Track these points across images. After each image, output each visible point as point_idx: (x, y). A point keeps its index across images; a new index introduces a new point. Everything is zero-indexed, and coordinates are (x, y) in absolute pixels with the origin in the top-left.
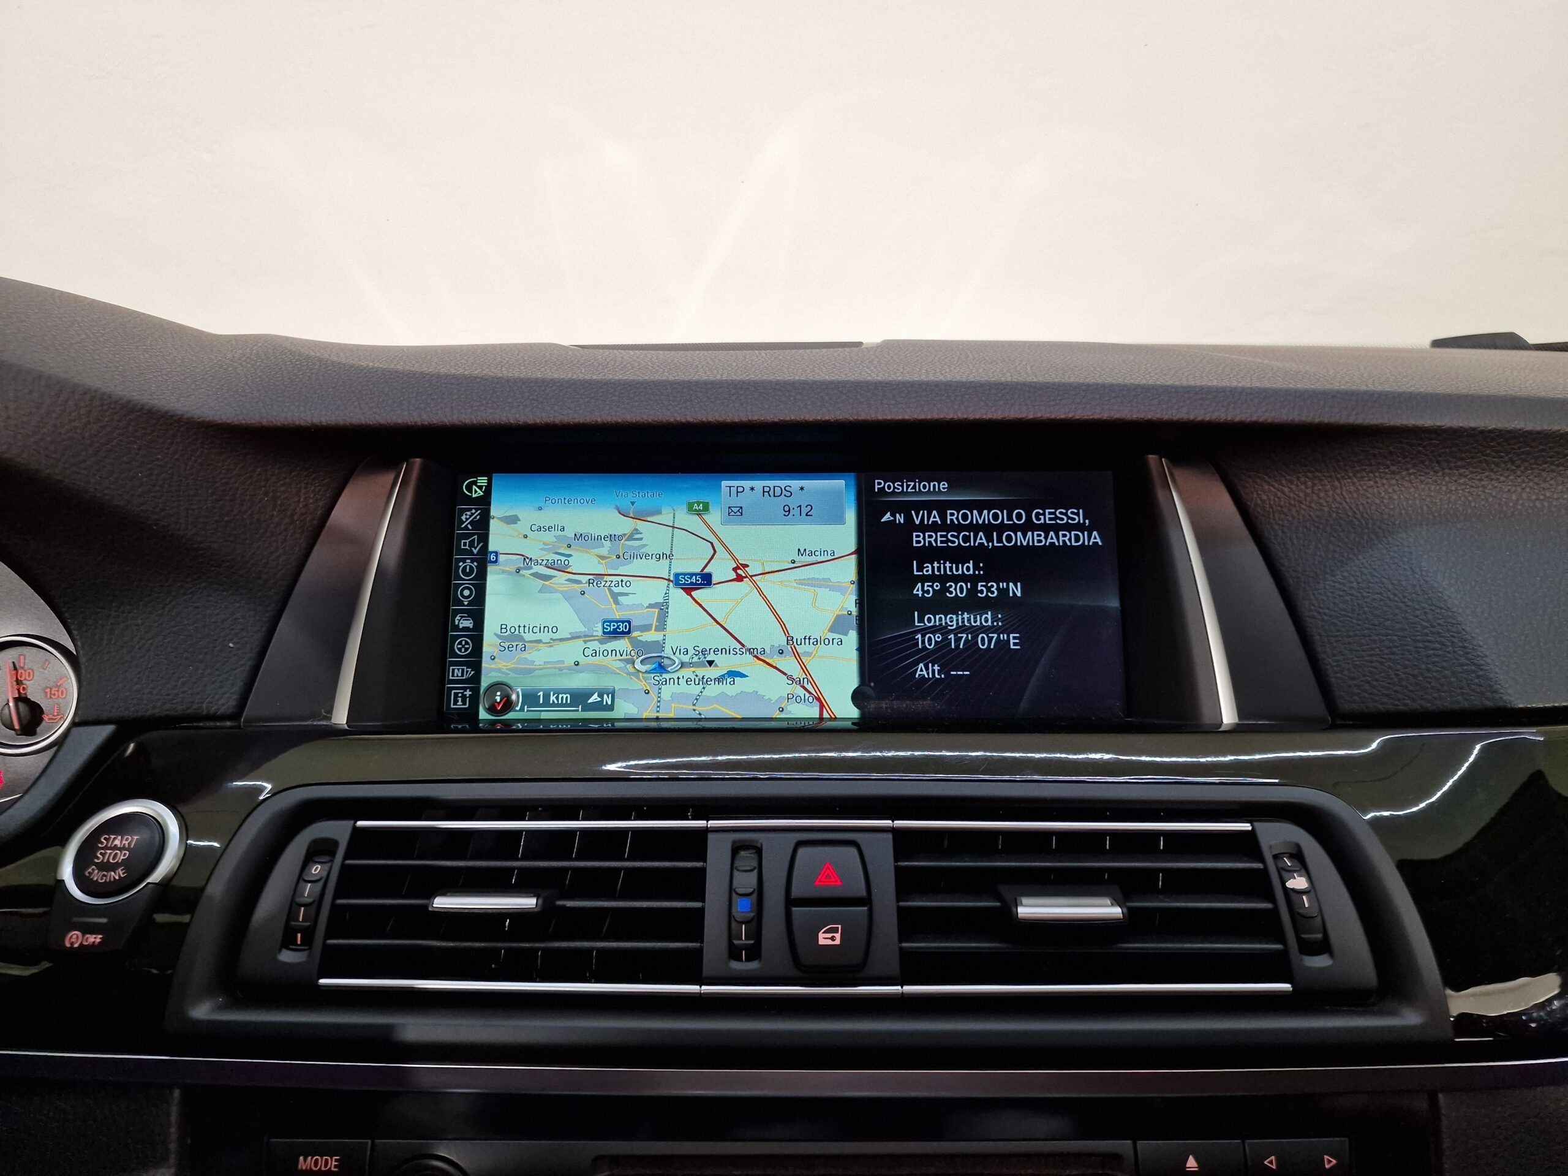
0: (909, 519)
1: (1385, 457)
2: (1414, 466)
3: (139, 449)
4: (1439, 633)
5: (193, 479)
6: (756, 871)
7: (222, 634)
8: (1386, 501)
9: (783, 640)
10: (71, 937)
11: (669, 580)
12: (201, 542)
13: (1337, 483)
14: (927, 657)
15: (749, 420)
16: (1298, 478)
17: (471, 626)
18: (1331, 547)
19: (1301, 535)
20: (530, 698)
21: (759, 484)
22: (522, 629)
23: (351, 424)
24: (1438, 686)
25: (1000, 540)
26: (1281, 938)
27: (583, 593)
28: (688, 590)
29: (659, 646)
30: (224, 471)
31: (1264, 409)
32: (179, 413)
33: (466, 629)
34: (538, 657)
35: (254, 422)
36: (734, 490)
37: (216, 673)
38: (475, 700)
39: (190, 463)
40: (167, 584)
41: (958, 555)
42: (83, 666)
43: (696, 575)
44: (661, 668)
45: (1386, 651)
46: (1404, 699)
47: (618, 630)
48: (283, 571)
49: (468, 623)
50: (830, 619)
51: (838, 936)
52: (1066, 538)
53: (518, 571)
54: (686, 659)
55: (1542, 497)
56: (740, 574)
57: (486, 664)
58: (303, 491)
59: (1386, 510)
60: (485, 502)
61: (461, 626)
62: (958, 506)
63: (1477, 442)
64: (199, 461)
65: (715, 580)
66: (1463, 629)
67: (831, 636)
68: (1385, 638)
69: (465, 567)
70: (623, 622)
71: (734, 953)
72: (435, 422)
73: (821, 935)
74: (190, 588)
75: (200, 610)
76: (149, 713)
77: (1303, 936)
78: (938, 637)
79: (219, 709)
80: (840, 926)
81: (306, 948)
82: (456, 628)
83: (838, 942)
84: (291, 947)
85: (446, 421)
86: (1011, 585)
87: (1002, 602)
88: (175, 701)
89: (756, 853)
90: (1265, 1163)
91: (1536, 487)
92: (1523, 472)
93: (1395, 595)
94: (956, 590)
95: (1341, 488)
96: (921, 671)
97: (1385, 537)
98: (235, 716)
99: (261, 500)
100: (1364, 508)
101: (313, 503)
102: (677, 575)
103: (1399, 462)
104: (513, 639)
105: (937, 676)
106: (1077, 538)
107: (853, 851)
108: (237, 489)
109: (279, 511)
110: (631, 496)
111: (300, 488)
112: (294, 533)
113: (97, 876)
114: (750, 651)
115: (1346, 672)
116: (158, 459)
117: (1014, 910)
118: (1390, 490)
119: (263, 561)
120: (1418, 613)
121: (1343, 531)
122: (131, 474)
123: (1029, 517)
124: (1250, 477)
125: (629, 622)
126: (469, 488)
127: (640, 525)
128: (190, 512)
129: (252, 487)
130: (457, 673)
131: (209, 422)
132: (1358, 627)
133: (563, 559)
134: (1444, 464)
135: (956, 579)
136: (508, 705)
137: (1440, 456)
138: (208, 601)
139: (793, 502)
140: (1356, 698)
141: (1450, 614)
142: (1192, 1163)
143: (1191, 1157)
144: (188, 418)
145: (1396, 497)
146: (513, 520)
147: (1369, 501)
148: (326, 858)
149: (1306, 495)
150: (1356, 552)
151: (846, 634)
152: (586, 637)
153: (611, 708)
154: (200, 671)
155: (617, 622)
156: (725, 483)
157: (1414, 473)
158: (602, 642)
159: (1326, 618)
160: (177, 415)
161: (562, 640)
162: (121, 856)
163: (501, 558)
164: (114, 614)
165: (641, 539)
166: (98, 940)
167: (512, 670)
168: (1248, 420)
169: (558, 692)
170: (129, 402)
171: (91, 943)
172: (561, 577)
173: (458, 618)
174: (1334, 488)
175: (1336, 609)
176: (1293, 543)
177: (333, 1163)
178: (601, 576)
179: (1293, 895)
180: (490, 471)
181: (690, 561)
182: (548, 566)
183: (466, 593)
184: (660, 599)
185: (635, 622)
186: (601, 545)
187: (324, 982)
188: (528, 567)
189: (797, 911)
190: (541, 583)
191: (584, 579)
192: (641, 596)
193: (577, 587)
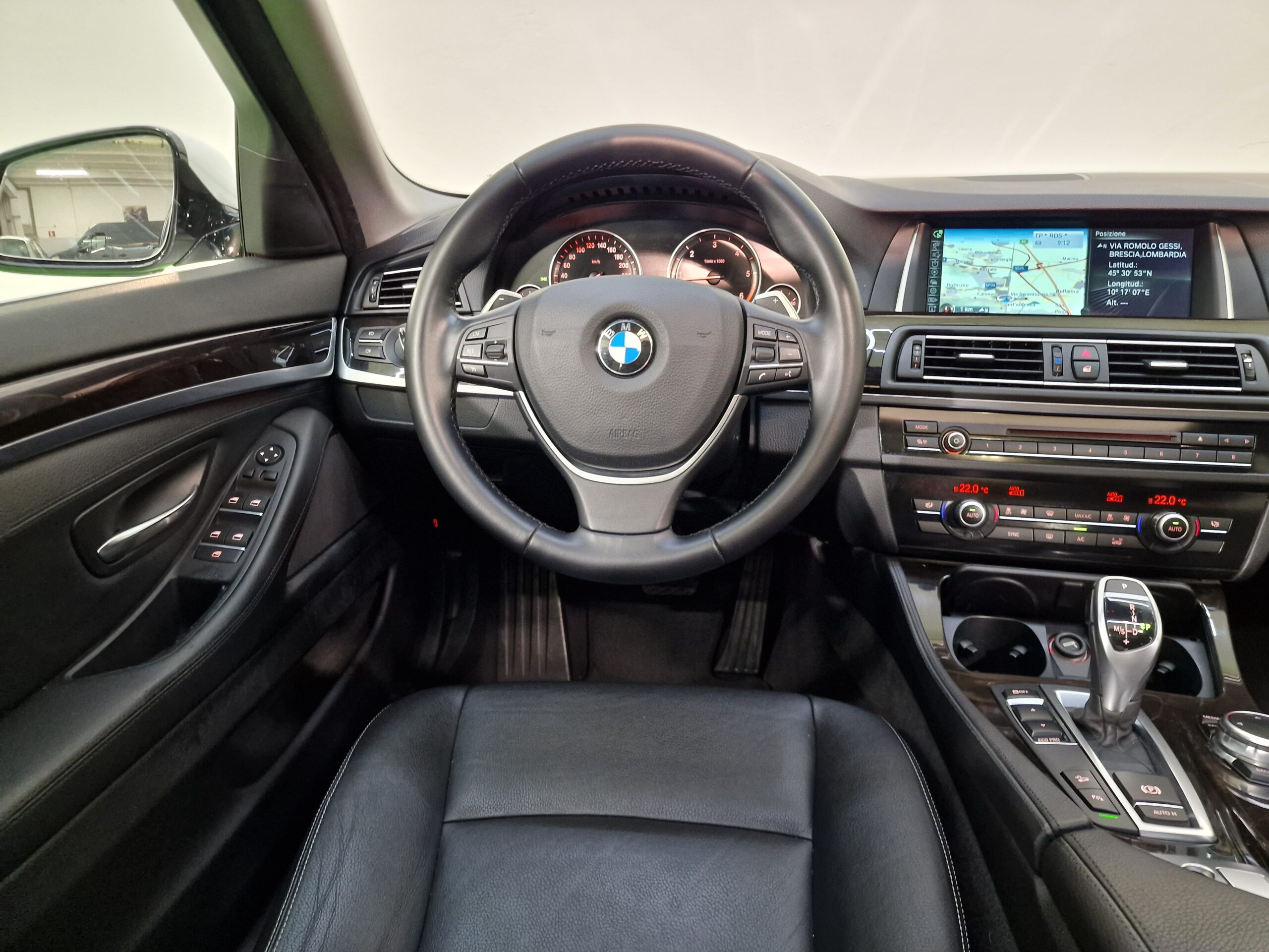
0: (1109, 246)
6: (1060, 353)
7: (862, 282)
9: (1055, 291)
11: (1011, 268)
14: (1112, 297)
20: (959, 309)
21: (1048, 232)
22: (954, 285)
25: (1145, 255)
26: (1239, 376)
27: (978, 273)
28: (1019, 272)
29: (1006, 292)
33: (934, 285)
34: (960, 295)
36: (1038, 236)
38: (939, 309)
41: (1127, 260)
43: (1022, 267)
44: (1007, 300)
47: (991, 286)
49: (935, 283)
50: (1074, 284)
52: (1172, 254)
53: (954, 264)
54: (1017, 297)
56: (1039, 266)
57: (941, 298)
58: (885, 234)
60: (942, 239)
62: (1129, 241)
65: (1029, 268)
67: (1074, 290)
69: (935, 263)
70: (993, 283)
71: (1054, 374)
73: (1083, 369)
77: (1247, 375)
78: (1117, 290)
80: (1090, 367)
81: (919, 368)
82: (931, 284)
83: (1090, 371)
84: (914, 368)
86: (1148, 271)
87: (1144, 278)
89: (1060, 348)
90: (1225, 441)
94: (1126, 273)
96: (1109, 302)
101: (888, 240)
102: (1014, 267)
104: (952, 288)
105: (1115, 305)
106: (1177, 255)
107: (1094, 348)
110: (997, 238)
111: (884, 232)
112: (881, 251)
114: (1042, 295)
117: (1150, 365)
123: (1158, 246)
124: (1251, 231)
125: (995, 284)
126: (936, 234)
127: (1001, 248)
129: (874, 233)
130: (931, 300)
133: (971, 260)
135: (1126, 269)
136: (950, 308)
139: (1061, 240)
142: (1200, 439)
143: (1200, 437)
146: (952, 246)
148: (919, 345)
151: (1080, 288)
152: (979, 289)
155: (991, 283)
156: (1035, 232)
158: (985, 290)
161: (970, 289)
163: (948, 260)
165: (1001, 253)
167: (953, 300)
169: (968, 307)
172: (970, 267)
173: (931, 281)
177: (926, 427)
178: (984, 267)
179: (1246, 364)
180: (943, 228)
181: (1020, 262)
182: (965, 263)
183: (935, 272)
184: (1007, 275)
185: (998, 284)
186: (985, 256)
187: (925, 377)
188: (957, 263)
189: (1075, 363)
190: (962, 269)
191: (979, 268)
192: (1000, 274)
193: (976, 271)
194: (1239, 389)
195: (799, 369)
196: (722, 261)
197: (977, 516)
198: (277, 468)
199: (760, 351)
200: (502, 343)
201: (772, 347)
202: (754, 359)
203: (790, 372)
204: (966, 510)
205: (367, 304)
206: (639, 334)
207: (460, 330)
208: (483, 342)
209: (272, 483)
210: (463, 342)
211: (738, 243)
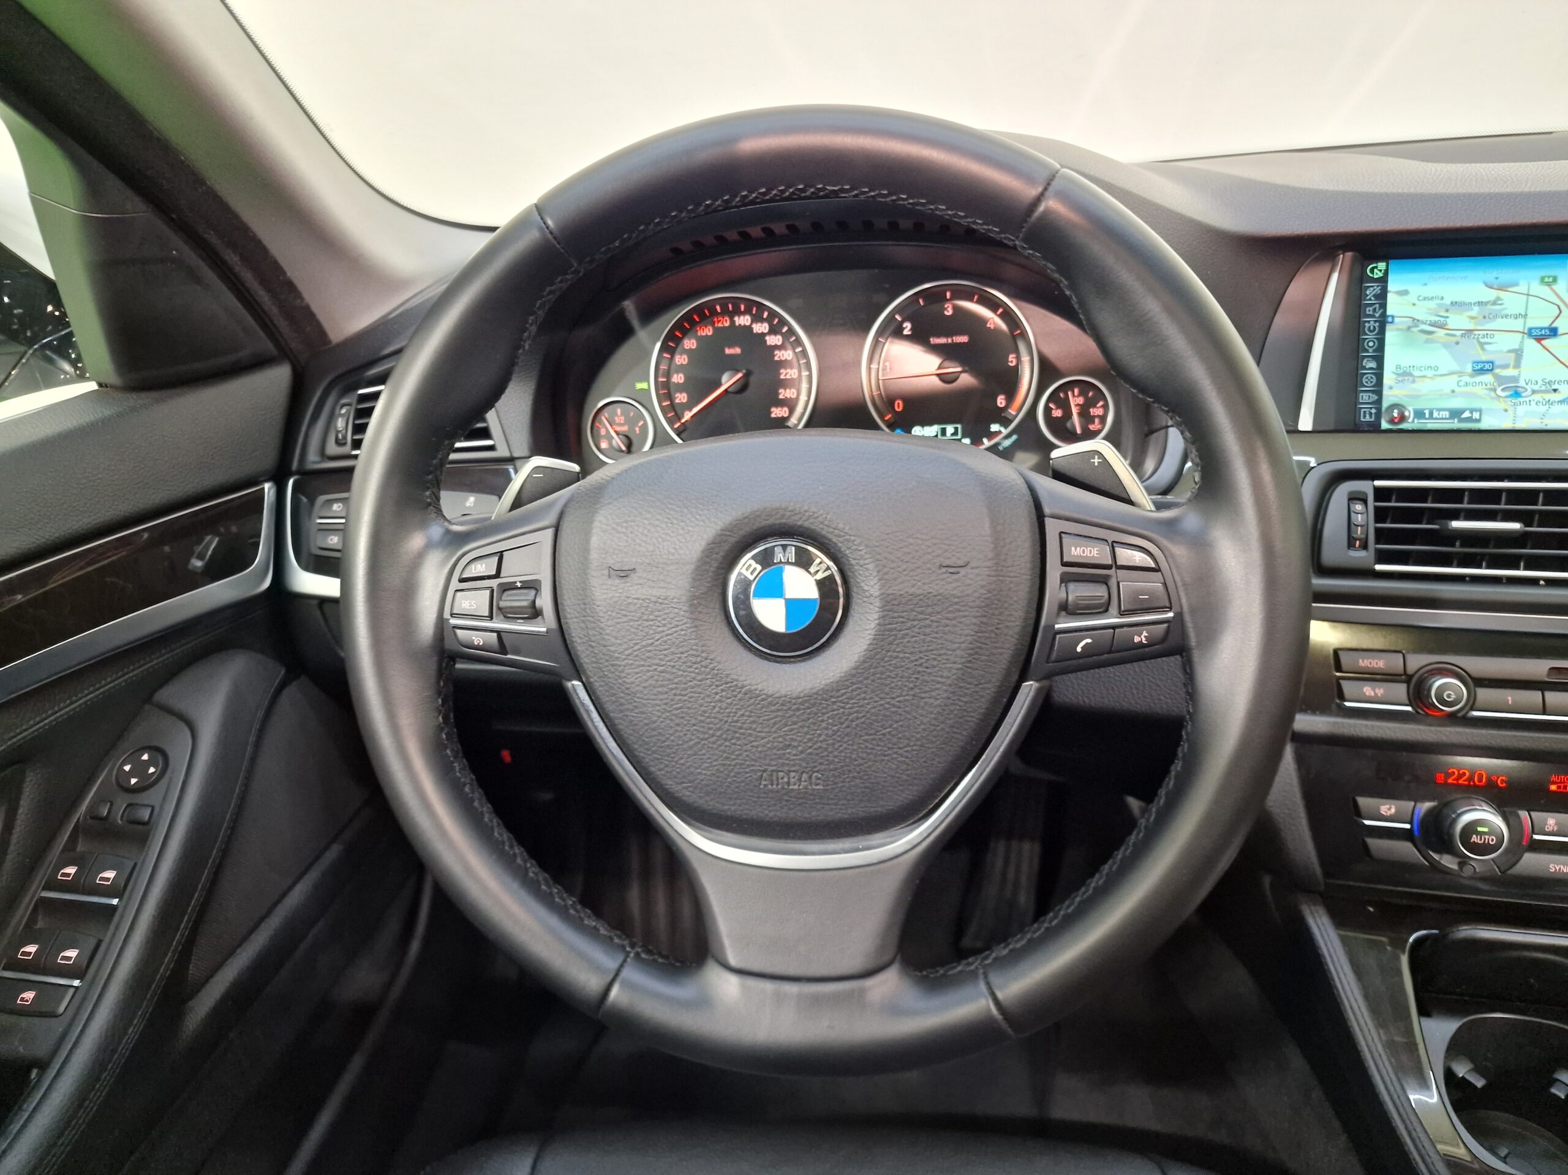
11: (1524, 333)
17: (1375, 367)
20: (1419, 414)
22: (1411, 368)
27: (1457, 343)
28: (1539, 339)
29: (1515, 379)
33: (1371, 368)
34: (1423, 387)
38: (1379, 415)
43: (1545, 328)
44: (1517, 394)
47: (1483, 368)
49: (1373, 365)
53: (1409, 328)
54: (1536, 388)
57: (1386, 392)
60: (1384, 280)
61: (1367, 367)
65: (1560, 331)
69: (1370, 327)
70: (1488, 362)
81: (1364, 549)
82: (1364, 368)
84: (1354, 549)
102: (1530, 329)
104: (1405, 375)
110: (1495, 274)
125: (1493, 363)
126: (1372, 271)
127: (1501, 294)
130: (1364, 397)
133: (1442, 319)
136: (1402, 418)
146: (1405, 293)
148: (1360, 502)
152: (1460, 373)
153: (1478, 421)
155: (1483, 362)
158: (1472, 376)
161: (1441, 375)
163: (1396, 320)
165: (1502, 304)
167: (1406, 396)
169: (1439, 410)
172: (1441, 333)
173: (1365, 361)
178: (1471, 331)
180: (1386, 258)
181: (1541, 319)
182: (1431, 325)
183: (1371, 344)
184: (1517, 347)
185: (1497, 363)
186: (1472, 309)
187: (1379, 567)
188: (1417, 326)
190: (1426, 336)
191: (1459, 333)
192: (1501, 345)
193: (1453, 339)
195: (1165, 625)
196: (964, 339)
197: (1492, 840)
198: (152, 796)
199: (1078, 592)
200: (532, 586)
201: (1104, 581)
202: (1065, 608)
203: (1145, 634)
204: (1471, 828)
205: (332, 449)
206: (812, 569)
207: (448, 558)
208: (494, 583)
209: (145, 828)
210: (455, 584)
211: (993, 304)
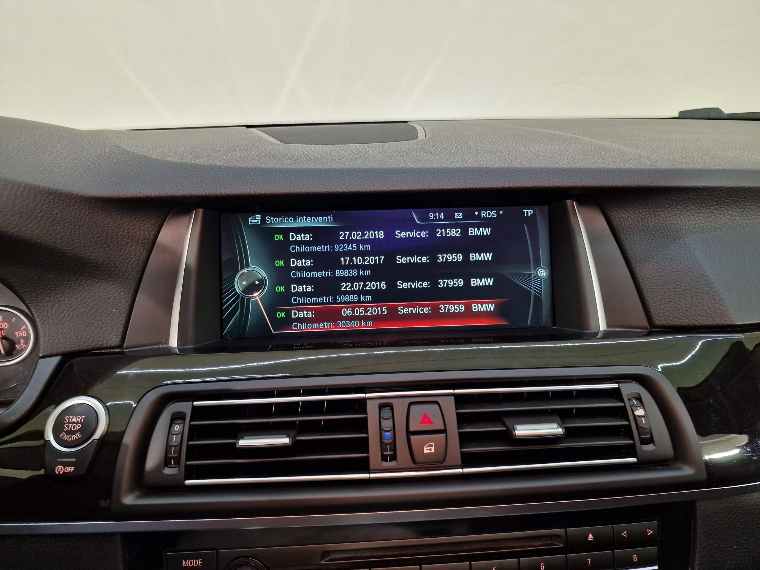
1: (681, 201)
2: (694, 205)
3: (57, 214)
4: (702, 288)
5: (86, 227)
6: (391, 419)
7: (109, 305)
8: (679, 222)
10: (58, 469)
12: (93, 259)
13: (657, 214)
15: (375, 191)
16: (639, 211)
18: (653, 245)
19: (639, 239)
23: (168, 196)
24: (701, 314)
26: (632, 438)
30: (101, 221)
31: (627, 179)
32: (75, 193)
35: (115, 195)
37: (109, 325)
39: (84, 219)
40: (78, 282)
42: (40, 327)
45: (678, 296)
46: (685, 319)
48: (136, 270)
51: (433, 448)
55: (750, 218)
58: (142, 228)
59: (679, 227)
63: (723, 193)
64: (88, 217)
66: (713, 286)
68: (676, 290)
71: (384, 458)
72: (212, 193)
73: (425, 448)
74: (90, 283)
75: (96, 293)
76: (77, 349)
77: (642, 436)
79: (112, 344)
80: (433, 444)
81: (177, 466)
83: (433, 451)
84: (169, 466)
85: (218, 193)
88: (90, 341)
89: (390, 409)
90: (622, 534)
91: (747, 213)
92: (742, 206)
93: (682, 269)
95: (659, 216)
97: (678, 240)
98: (121, 346)
99: (122, 234)
100: (669, 226)
101: (148, 234)
103: (686, 203)
107: (436, 406)
108: (109, 230)
109: (131, 239)
111: (141, 226)
112: (139, 250)
113: (66, 437)
115: (658, 306)
116: (67, 218)
117: (514, 432)
118: (682, 217)
119: (126, 266)
120: (692, 278)
121: (659, 237)
122: (54, 228)
124: (616, 210)
128: (86, 244)
129: (116, 228)
131: (92, 197)
132: (664, 285)
134: (707, 204)
137: (706, 200)
138: (100, 289)
140: (663, 319)
141: (708, 278)
142: (591, 537)
143: (590, 534)
144: (81, 196)
145: (684, 220)
147: (671, 222)
148: (180, 421)
149: (642, 219)
150: (664, 247)
154: (100, 325)
157: (693, 208)
159: (649, 280)
160: (75, 194)
162: (77, 427)
164: (52, 299)
166: (72, 470)
168: (619, 186)
170: (49, 189)
171: (69, 472)
174: (655, 216)
175: (654, 276)
176: (634, 243)
177: (199, 562)
179: (638, 418)
187: (188, 482)
189: (412, 437)
194: (634, 460)
